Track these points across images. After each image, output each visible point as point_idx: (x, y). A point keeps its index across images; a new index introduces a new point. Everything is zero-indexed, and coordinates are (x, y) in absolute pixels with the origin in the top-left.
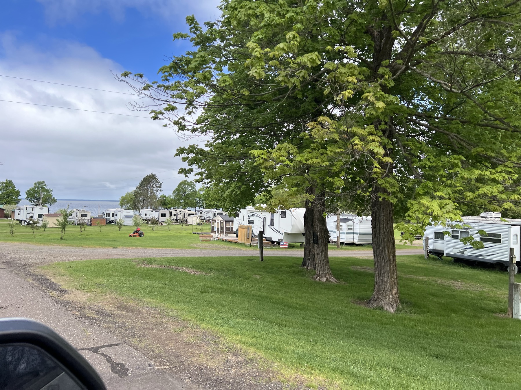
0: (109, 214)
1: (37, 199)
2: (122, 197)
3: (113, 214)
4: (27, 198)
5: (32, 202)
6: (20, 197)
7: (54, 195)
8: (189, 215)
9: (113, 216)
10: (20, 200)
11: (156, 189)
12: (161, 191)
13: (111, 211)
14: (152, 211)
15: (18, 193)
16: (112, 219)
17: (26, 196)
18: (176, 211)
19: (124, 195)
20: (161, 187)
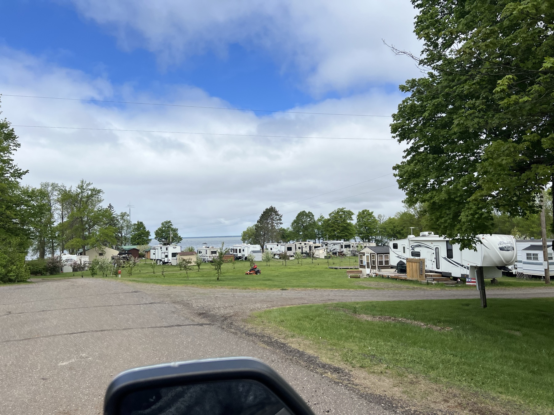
0: (236, 250)
1: (165, 239)
2: (244, 232)
3: (240, 250)
4: (156, 238)
5: (160, 242)
6: (150, 238)
7: (180, 234)
8: (315, 247)
9: (240, 252)
10: (151, 240)
11: (277, 222)
12: (281, 223)
13: (238, 246)
14: (278, 245)
15: (148, 233)
16: (239, 255)
17: (155, 236)
18: (301, 244)
19: (245, 230)
20: (281, 220)
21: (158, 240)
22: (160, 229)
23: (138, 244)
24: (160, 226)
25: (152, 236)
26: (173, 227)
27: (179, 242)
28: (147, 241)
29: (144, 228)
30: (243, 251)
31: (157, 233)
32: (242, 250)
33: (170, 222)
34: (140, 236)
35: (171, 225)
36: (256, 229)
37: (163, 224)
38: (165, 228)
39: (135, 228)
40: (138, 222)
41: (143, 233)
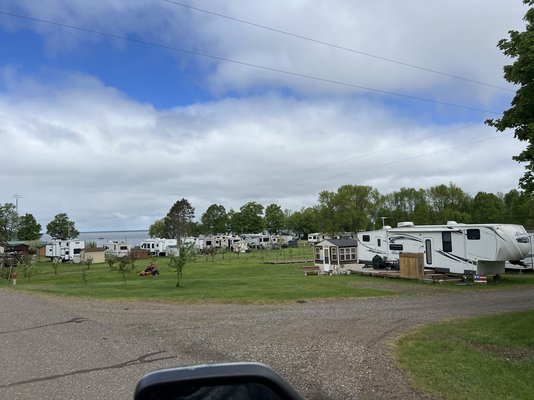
2: (152, 226)
4: (47, 233)
5: (53, 236)
8: (235, 241)
11: (189, 215)
13: (151, 241)
14: (195, 239)
15: (39, 227)
16: (152, 250)
17: (47, 230)
18: (218, 238)
19: (153, 223)
20: (194, 213)
21: (51, 235)
22: (53, 223)
23: (26, 239)
24: (53, 219)
25: (44, 230)
26: (69, 220)
27: (75, 237)
28: (37, 235)
29: (34, 221)
30: (158, 245)
31: (49, 227)
32: (155, 245)
33: (65, 215)
34: (28, 230)
35: (67, 218)
36: (165, 223)
37: (56, 217)
38: (59, 221)
39: (23, 221)
40: (26, 214)
41: (32, 227)
